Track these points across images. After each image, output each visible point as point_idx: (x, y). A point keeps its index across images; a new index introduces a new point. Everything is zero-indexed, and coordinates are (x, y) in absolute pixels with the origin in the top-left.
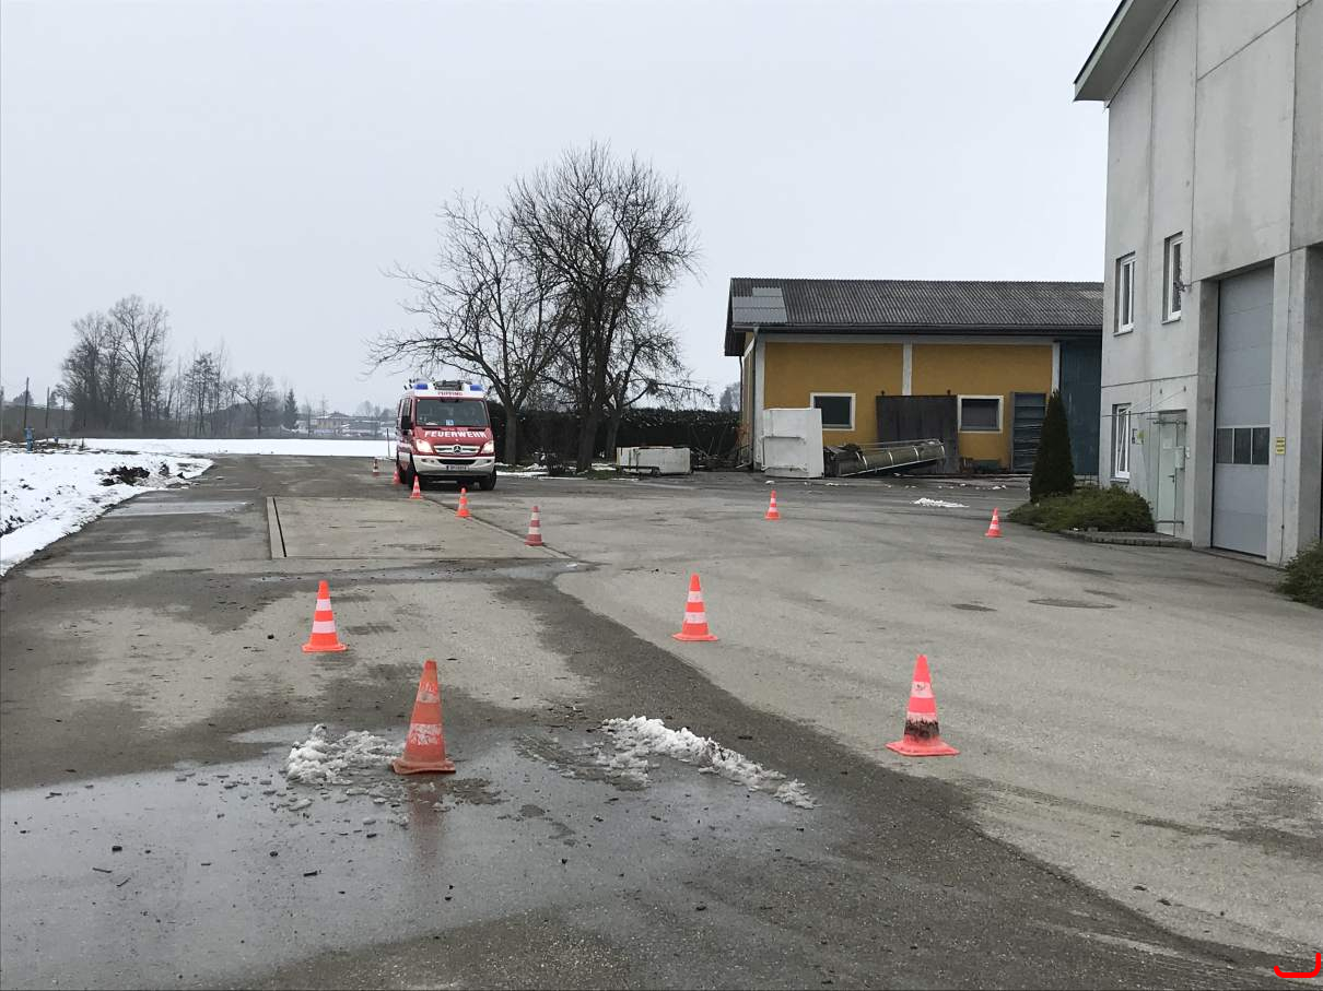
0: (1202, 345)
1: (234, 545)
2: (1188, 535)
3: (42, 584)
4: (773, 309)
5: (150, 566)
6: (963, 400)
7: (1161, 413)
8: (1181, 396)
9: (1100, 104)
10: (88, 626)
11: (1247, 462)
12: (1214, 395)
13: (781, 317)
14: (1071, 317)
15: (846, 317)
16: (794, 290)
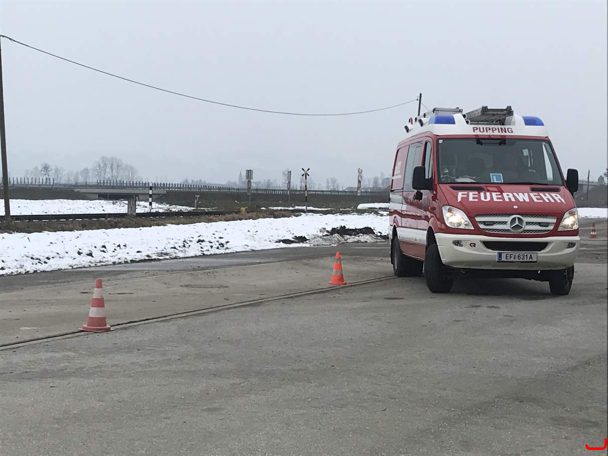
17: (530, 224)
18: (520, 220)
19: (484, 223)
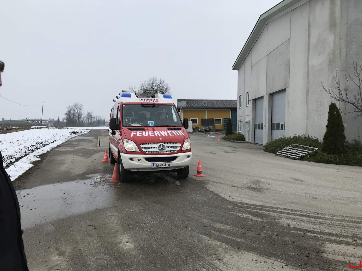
0: (252, 110)
1: (91, 144)
2: (250, 141)
3: (58, 151)
5: (76, 148)
6: (216, 119)
7: (246, 121)
8: (249, 118)
9: (236, 71)
10: (64, 158)
11: (260, 129)
12: (255, 118)
13: (185, 106)
14: (233, 105)
16: (188, 101)
17: (168, 147)
18: (163, 146)
19: (145, 148)
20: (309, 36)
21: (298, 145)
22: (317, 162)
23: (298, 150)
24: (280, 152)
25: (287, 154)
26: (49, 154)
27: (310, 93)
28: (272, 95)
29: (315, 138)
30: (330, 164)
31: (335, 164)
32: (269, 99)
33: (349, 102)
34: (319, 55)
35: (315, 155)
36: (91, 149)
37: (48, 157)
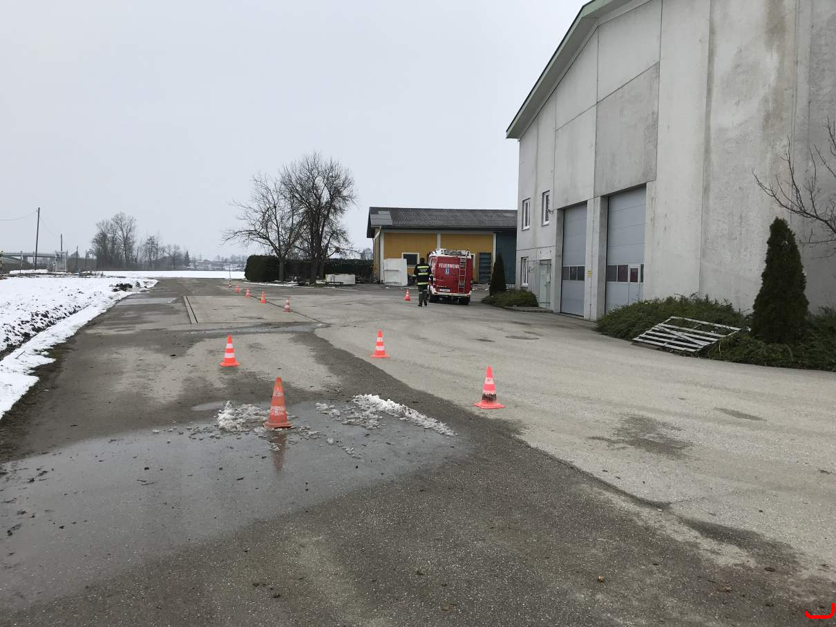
0: (557, 235)
1: (174, 318)
2: (552, 307)
3: (93, 336)
4: (387, 220)
5: (139, 327)
7: (541, 261)
8: (549, 254)
9: (516, 140)
10: (115, 356)
11: (575, 279)
12: (562, 254)
13: (390, 223)
14: (501, 223)
15: (415, 223)
16: (394, 212)
20: (711, 55)
21: (687, 321)
22: (740, 362)
23: (689, 332)
24: (643, 335)
25: (663, 342)
26: (73, 346)
27: (712, 195)
28: (608, 200)
29: (725, 304)
30: (773, 366)
31: (784, 367)
32: (602, 208)
33: (818, 218)
34: (737, 103)
35: (735, 346)
36: (178, 331)
37: (72, 354)
